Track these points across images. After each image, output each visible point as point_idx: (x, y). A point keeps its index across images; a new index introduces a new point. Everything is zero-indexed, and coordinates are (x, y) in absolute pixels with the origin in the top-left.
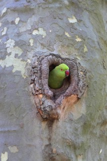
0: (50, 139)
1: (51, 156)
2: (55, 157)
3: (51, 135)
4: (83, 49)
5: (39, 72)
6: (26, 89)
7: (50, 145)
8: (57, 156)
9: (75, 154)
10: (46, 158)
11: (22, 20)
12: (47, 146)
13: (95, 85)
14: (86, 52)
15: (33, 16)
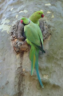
0: (21, 64)
1: (21, 73)
2: (24, 74)
3: (22, 61)
4: (51, 17)
5: (16, 28)
6: (9, 39)
7: (21, 67)
8: (26, 73)
9: (41, 73)
10: (18, 75)
11: (15, 8)
12: (19, 68)
13: (56, 34)
14: (53, 18)
15: (22, 5)
